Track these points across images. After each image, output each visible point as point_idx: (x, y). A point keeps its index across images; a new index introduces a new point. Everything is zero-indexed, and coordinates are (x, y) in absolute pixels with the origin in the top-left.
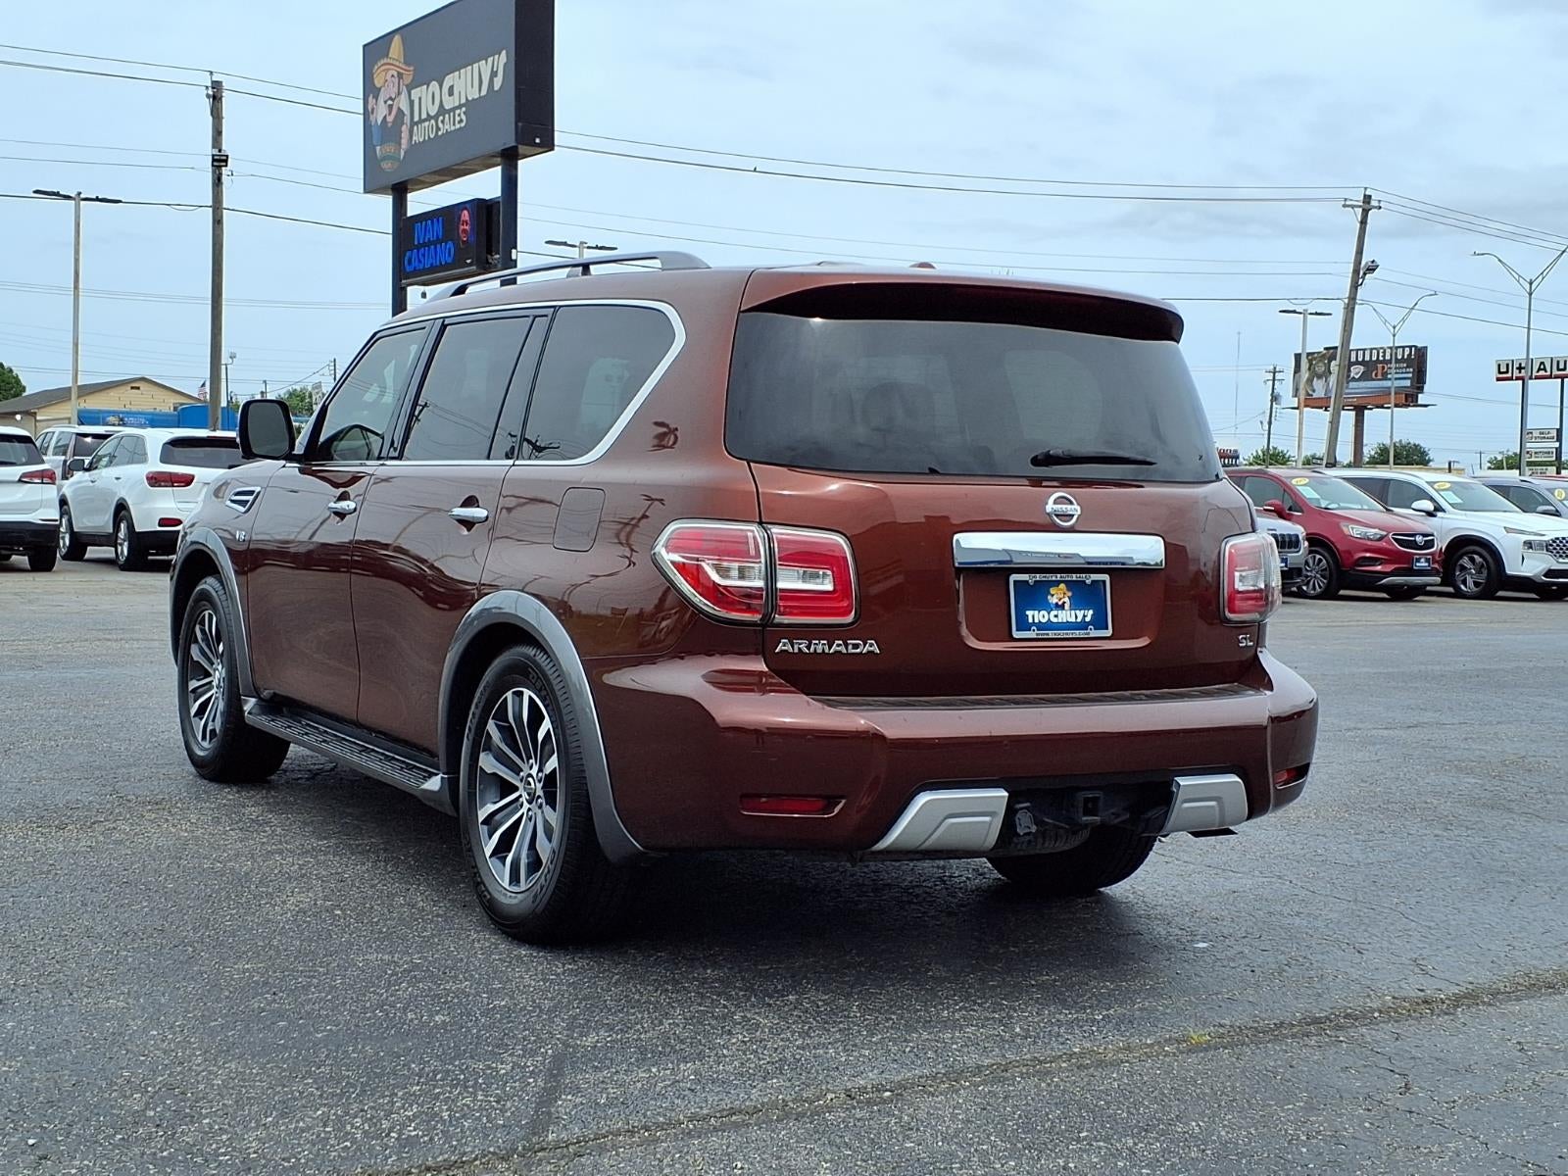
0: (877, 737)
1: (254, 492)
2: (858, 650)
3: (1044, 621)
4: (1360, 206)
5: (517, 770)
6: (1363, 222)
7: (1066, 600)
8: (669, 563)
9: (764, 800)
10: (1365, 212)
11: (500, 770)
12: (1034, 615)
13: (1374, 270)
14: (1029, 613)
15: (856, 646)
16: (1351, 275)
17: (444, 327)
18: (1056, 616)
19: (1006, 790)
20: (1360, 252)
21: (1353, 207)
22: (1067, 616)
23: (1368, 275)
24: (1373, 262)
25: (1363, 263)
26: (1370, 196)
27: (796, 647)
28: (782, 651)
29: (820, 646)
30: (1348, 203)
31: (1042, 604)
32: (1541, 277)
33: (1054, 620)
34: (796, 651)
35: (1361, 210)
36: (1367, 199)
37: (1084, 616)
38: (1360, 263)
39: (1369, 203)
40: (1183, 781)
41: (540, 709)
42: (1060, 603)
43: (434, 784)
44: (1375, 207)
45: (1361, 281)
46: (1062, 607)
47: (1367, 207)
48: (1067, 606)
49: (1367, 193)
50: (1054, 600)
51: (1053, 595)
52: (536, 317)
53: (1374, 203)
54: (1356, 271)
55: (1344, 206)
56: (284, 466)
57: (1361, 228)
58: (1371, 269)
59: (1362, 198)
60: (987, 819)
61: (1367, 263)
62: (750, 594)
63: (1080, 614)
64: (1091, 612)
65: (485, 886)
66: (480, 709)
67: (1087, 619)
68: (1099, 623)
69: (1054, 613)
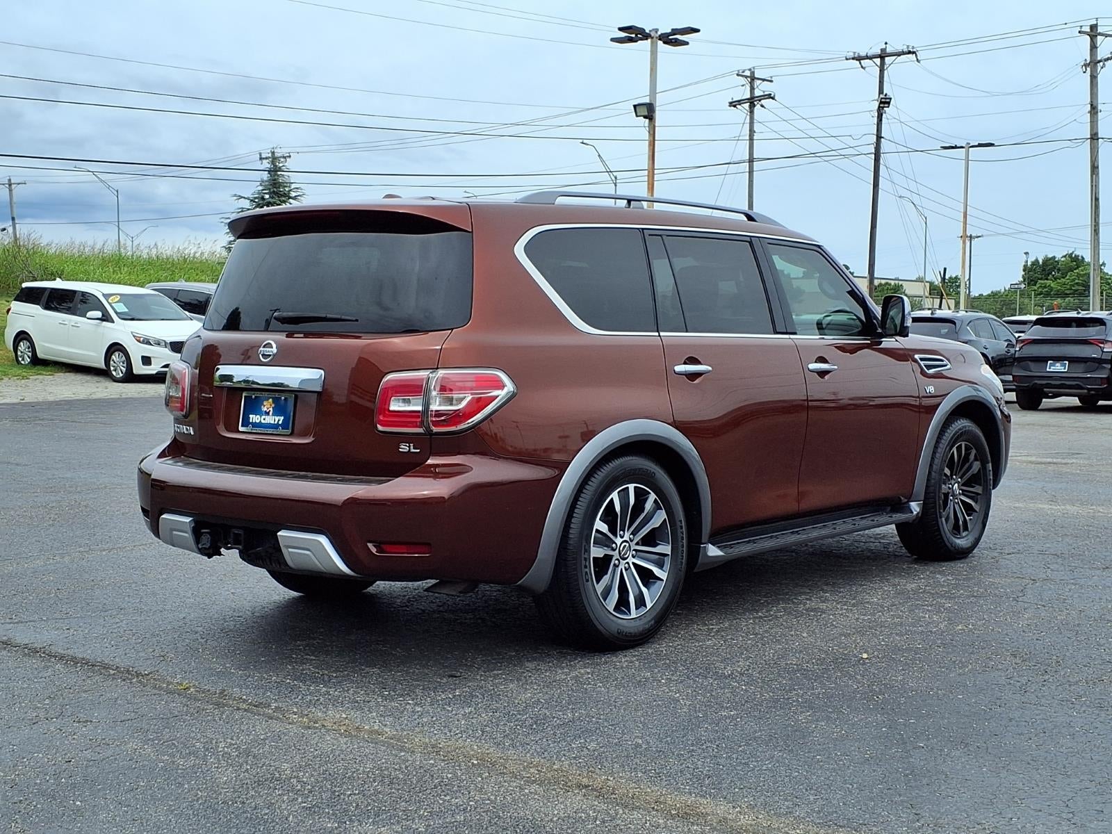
3: (258, 421)
7: (271, 409)
12: (254, 418)
14: (251, 416)
18: (264, 419)
22: (270, 419)
31: (258, 412)
33: (263, 421)
37: (279, 420)
42: (268, 411)
46: (268, 414)
48: (271, 413)
50: (265, 409)
51: (264, 406)
63: (277, 418)
64: (282, 418)
67: (280, 422)
68: (285, 425)
69: (263, 417)
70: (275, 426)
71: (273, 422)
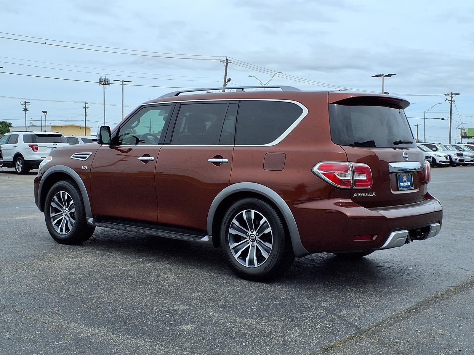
0: (384, 218)
1: (89, 154)
2: (371, 195)
3: (403, 185)
4: (225, 62)
5: (246, 233)
6: (226, 67)
7: (406, 180)
8: (320, 173)
9: (357, 236)
10: (227, 64)
11: (238, 233)
13: (230, 81)
15: (371, 194)
16: (223, 82)
17: (181, 105)
19: (408, 230)
20: (226, 75)
21: (223, 62)
23: (228, 82)
24: (230, 78)
25: (227, 79)
26: (228, 59)
27: (358, 195)
28: (355, 196)
29: (363, 195)
30: (222, 61)
31: (402, 181)
32: (268, 83)
33: (405, 185)
34: (358, 196)
35: (225, 63)
36: (227, 60)
37: (409, 184)
38: (226, 79)
39: (228, 61)
40: (433, 225)
41: (261, 216)
43: (206, 239)
44: (230, 63)
45: (226, 84)
47: (227, 62)
48: (406, 182)
49: (227, 58)
50: (404, 180)
52: (230, 103)
53: (229, 61)
54: (225, 81)
55: (221, 62)
56: (101, 146)
57: (226, 68)
58: (229, 80)
59: (226, 60)
60: (404, 238)
61: (228, 79)
62: (349, 181)
63: (408, 183)
64: (410, 183)
65: (237, 266)
66: (230, 217)
67: (410, 185)
68: (411, 185)
69: (404, 183)
70: (408, 186)
71: (407, 185)
